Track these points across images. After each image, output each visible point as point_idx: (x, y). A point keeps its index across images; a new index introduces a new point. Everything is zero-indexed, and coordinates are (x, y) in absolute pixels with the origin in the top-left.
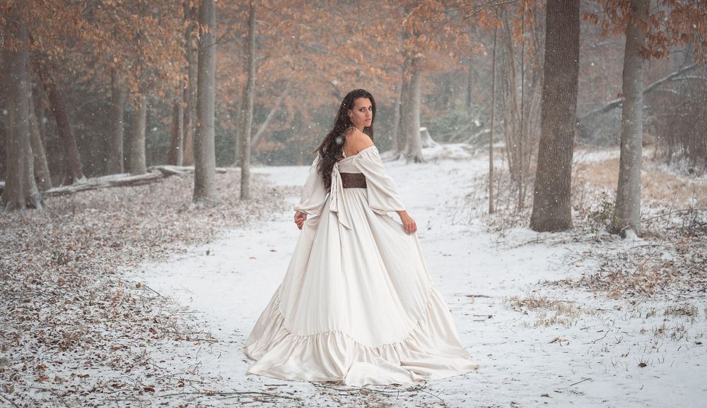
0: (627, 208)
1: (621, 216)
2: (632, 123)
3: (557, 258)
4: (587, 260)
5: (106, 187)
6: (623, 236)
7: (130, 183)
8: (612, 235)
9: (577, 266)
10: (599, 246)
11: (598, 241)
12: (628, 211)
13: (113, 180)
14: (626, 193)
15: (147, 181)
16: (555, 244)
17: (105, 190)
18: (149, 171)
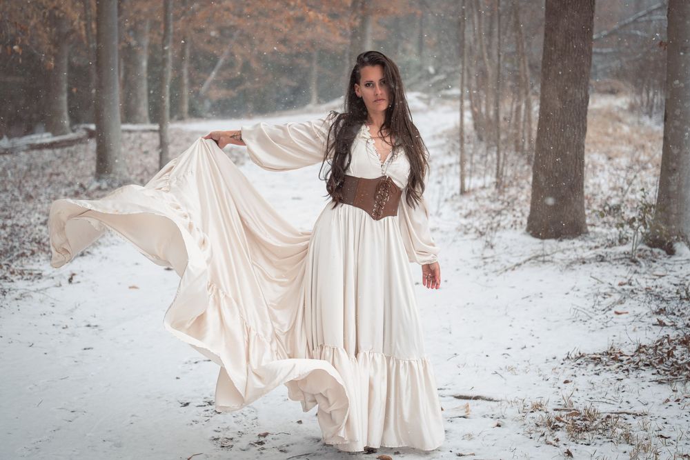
0: (675, 211)
1: (667, 223)
2: (682, 85)
3: (581, 294)
4: (628, 301)
5: (24, 151)
6: (671, 252)
7: (52, 146)
8: (653, 249)
9: (617, 313)
10: (639, 270)
11: (635, 261)
12: (677, 214)
13: (31, 142)
14: (673, 188)
15: (70, 143)
16: (570, 265)
17: (22, 154)
18: (74, 131)
